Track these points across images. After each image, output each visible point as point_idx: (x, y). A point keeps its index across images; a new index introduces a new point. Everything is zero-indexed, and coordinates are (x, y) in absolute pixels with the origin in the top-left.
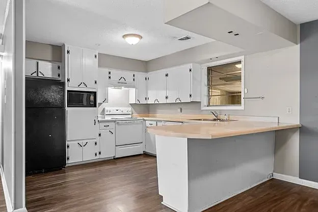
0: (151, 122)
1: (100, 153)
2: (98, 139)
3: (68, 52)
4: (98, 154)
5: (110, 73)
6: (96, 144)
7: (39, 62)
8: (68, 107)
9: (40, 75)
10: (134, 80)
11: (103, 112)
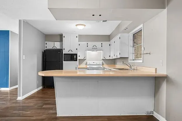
3: (64, 37)
5: (87, 44)
7: (55, 42)
8: (64, 61)
9: (55, 48)
10: (102, 46)
11: (86, 64)
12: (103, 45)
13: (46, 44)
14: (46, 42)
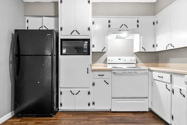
0: (161, 74)
1: (93, 103)
2: (91, 89)
3: (61, 1)
4: (91, 104)
5: (109, 22)
6: (89, 93)
7: (44, 17)
9: (44, 28)
10: (138, 26)
11: (105, 61)
12: (139, 24)
13: (28, 21)
14: (27, 18)
